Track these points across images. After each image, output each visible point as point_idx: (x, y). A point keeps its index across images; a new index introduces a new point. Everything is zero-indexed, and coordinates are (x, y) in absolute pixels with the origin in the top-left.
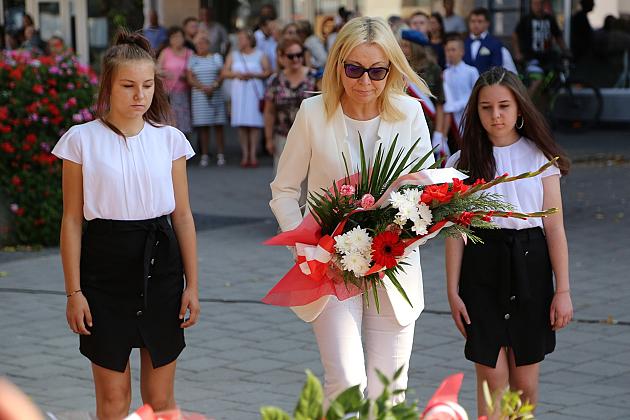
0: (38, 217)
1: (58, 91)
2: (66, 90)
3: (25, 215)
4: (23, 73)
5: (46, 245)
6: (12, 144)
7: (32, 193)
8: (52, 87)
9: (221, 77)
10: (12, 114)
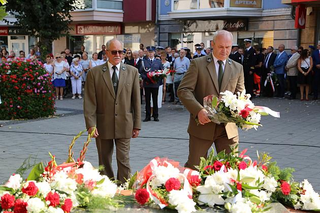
0: (26, 110)
1: (32, 70)
2: (35, 70)
3: (22, 109)
4: (21, 64)
5: (29, 119)
6: (18, 86)
7: (24, 102)
8: (31, 69)
10: (18, 77)
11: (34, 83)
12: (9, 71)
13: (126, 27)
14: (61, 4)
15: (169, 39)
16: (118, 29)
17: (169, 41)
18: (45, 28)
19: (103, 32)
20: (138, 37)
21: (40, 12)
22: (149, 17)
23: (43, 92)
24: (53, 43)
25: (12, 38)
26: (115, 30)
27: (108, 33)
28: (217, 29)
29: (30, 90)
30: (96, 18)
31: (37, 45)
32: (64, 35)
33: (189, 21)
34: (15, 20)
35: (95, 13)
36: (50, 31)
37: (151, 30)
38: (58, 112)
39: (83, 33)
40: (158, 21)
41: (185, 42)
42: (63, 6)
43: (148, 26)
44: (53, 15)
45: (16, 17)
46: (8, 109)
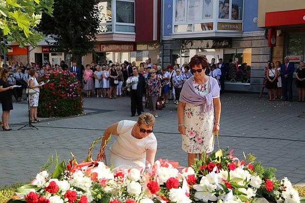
0: (61, 110)
1: (66, 79)
2: (68, 79)
3: (58, 109)
4: (58, 75)
5: (63, 117)
6: (55, 92)
8: (64, 78)
9: (102, 76)
10: (55, 85)
11: (67, 89)
12: (49, 80)
13: (137, 45)
14: (89, 29)
15: (170, 54)
16: (132, 47)
17: (170, 56)
18: (77, 47)
19: (120, 49)
20: (146, 53)
21: (73, 35)
22: (155, 38)
23: (74, 96)
24: (83, 58)
25: (52, 55)
26: (129, 48)
27: (124, 50)
28: (208, 46)
29: (64, 94)
30: (114, 39)
31: (70, 59)
32: (90, 52)
33: (186, 41)
34: (55, 41)
35: (114, 35)
36: (79, 49)
37: (157, 47)
38: (85, 112)
39: (105, 50)
40: (162, 40)
41: (183, 57)
42: (90, 30)
43: (155, 45)
44: (82, 37)
45: (55, 39)
46: (47, 109)
